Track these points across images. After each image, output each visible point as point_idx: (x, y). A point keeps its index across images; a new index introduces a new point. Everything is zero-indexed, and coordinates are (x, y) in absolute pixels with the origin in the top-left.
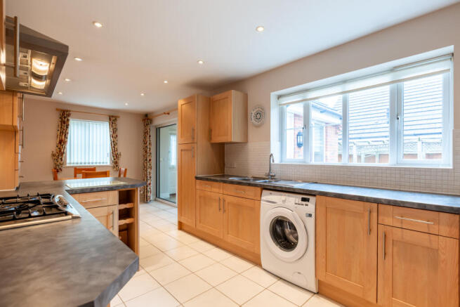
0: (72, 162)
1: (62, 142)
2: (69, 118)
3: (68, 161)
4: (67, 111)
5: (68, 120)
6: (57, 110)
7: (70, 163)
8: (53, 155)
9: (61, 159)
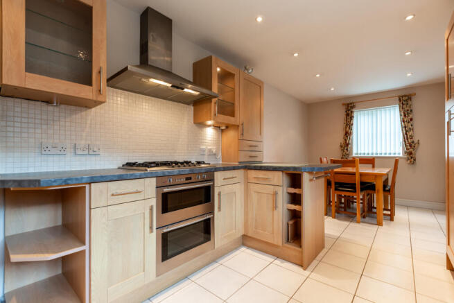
0: (359, 152)
1: (348, 134)
2: (353, 110)
3: (355, 151)
4: (351, 104)
5: (352, 112)
6: (343, 104)
7: (357, 154)
8: (341, 146)
9: (347, 150)
